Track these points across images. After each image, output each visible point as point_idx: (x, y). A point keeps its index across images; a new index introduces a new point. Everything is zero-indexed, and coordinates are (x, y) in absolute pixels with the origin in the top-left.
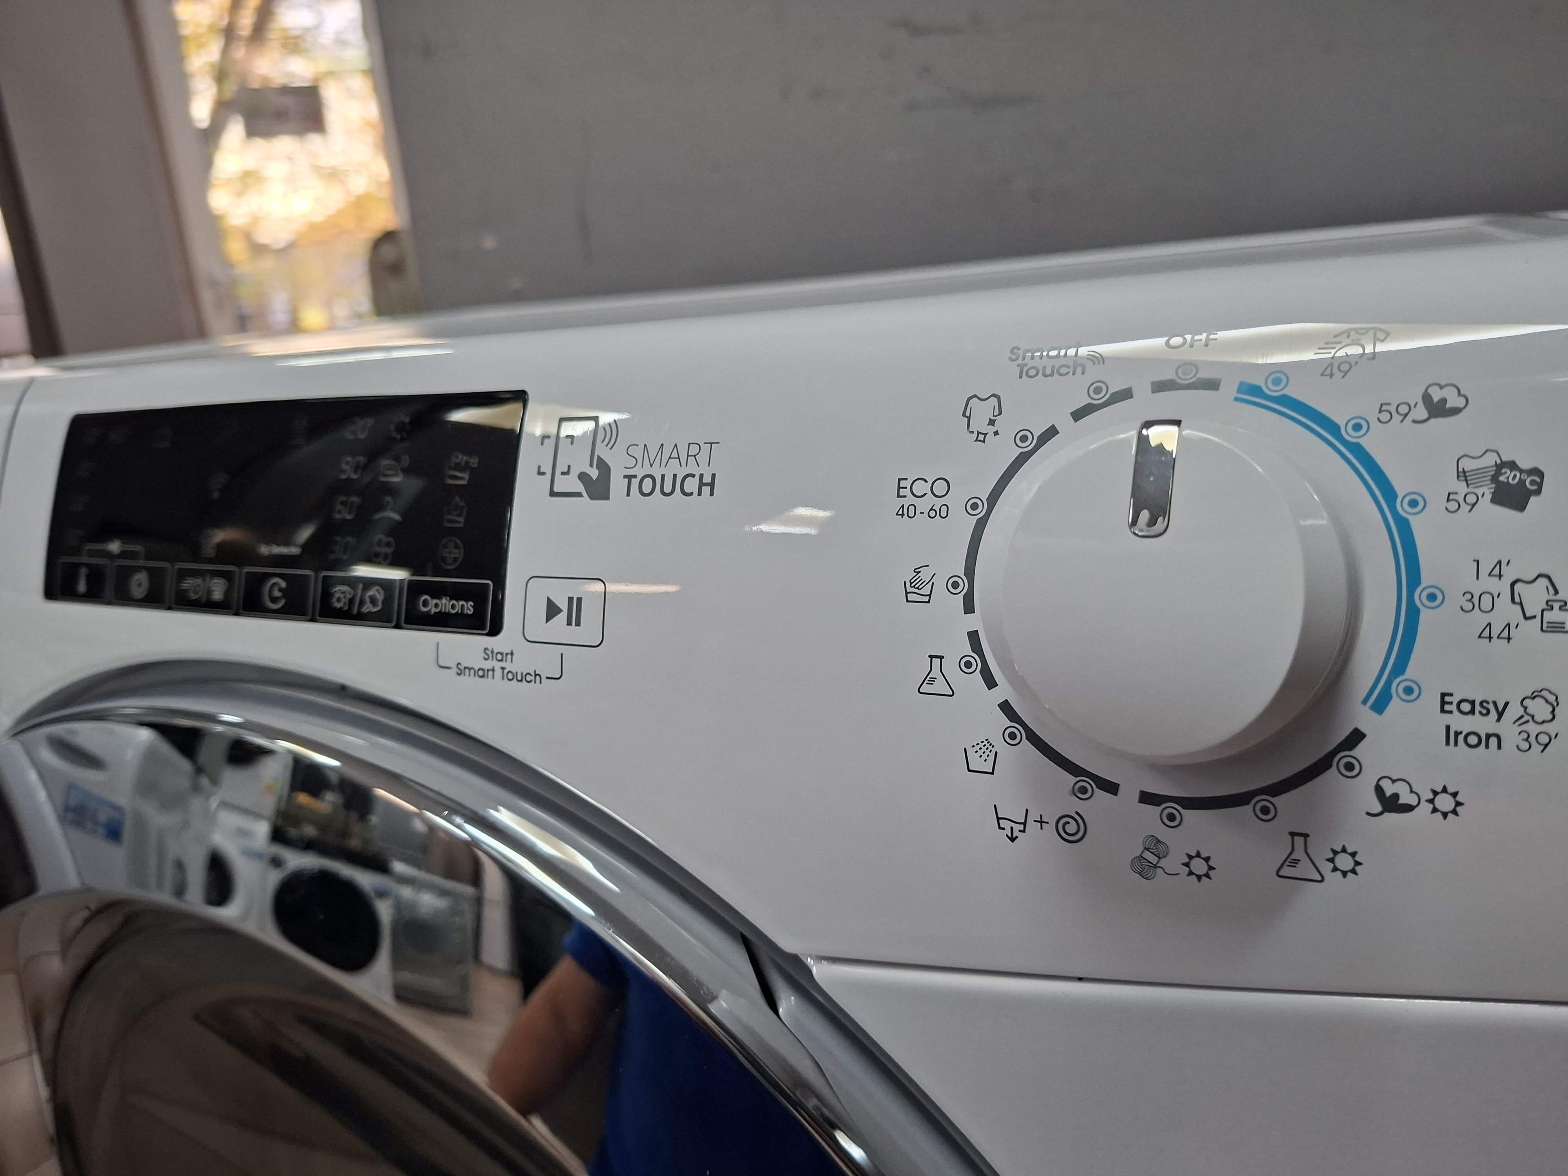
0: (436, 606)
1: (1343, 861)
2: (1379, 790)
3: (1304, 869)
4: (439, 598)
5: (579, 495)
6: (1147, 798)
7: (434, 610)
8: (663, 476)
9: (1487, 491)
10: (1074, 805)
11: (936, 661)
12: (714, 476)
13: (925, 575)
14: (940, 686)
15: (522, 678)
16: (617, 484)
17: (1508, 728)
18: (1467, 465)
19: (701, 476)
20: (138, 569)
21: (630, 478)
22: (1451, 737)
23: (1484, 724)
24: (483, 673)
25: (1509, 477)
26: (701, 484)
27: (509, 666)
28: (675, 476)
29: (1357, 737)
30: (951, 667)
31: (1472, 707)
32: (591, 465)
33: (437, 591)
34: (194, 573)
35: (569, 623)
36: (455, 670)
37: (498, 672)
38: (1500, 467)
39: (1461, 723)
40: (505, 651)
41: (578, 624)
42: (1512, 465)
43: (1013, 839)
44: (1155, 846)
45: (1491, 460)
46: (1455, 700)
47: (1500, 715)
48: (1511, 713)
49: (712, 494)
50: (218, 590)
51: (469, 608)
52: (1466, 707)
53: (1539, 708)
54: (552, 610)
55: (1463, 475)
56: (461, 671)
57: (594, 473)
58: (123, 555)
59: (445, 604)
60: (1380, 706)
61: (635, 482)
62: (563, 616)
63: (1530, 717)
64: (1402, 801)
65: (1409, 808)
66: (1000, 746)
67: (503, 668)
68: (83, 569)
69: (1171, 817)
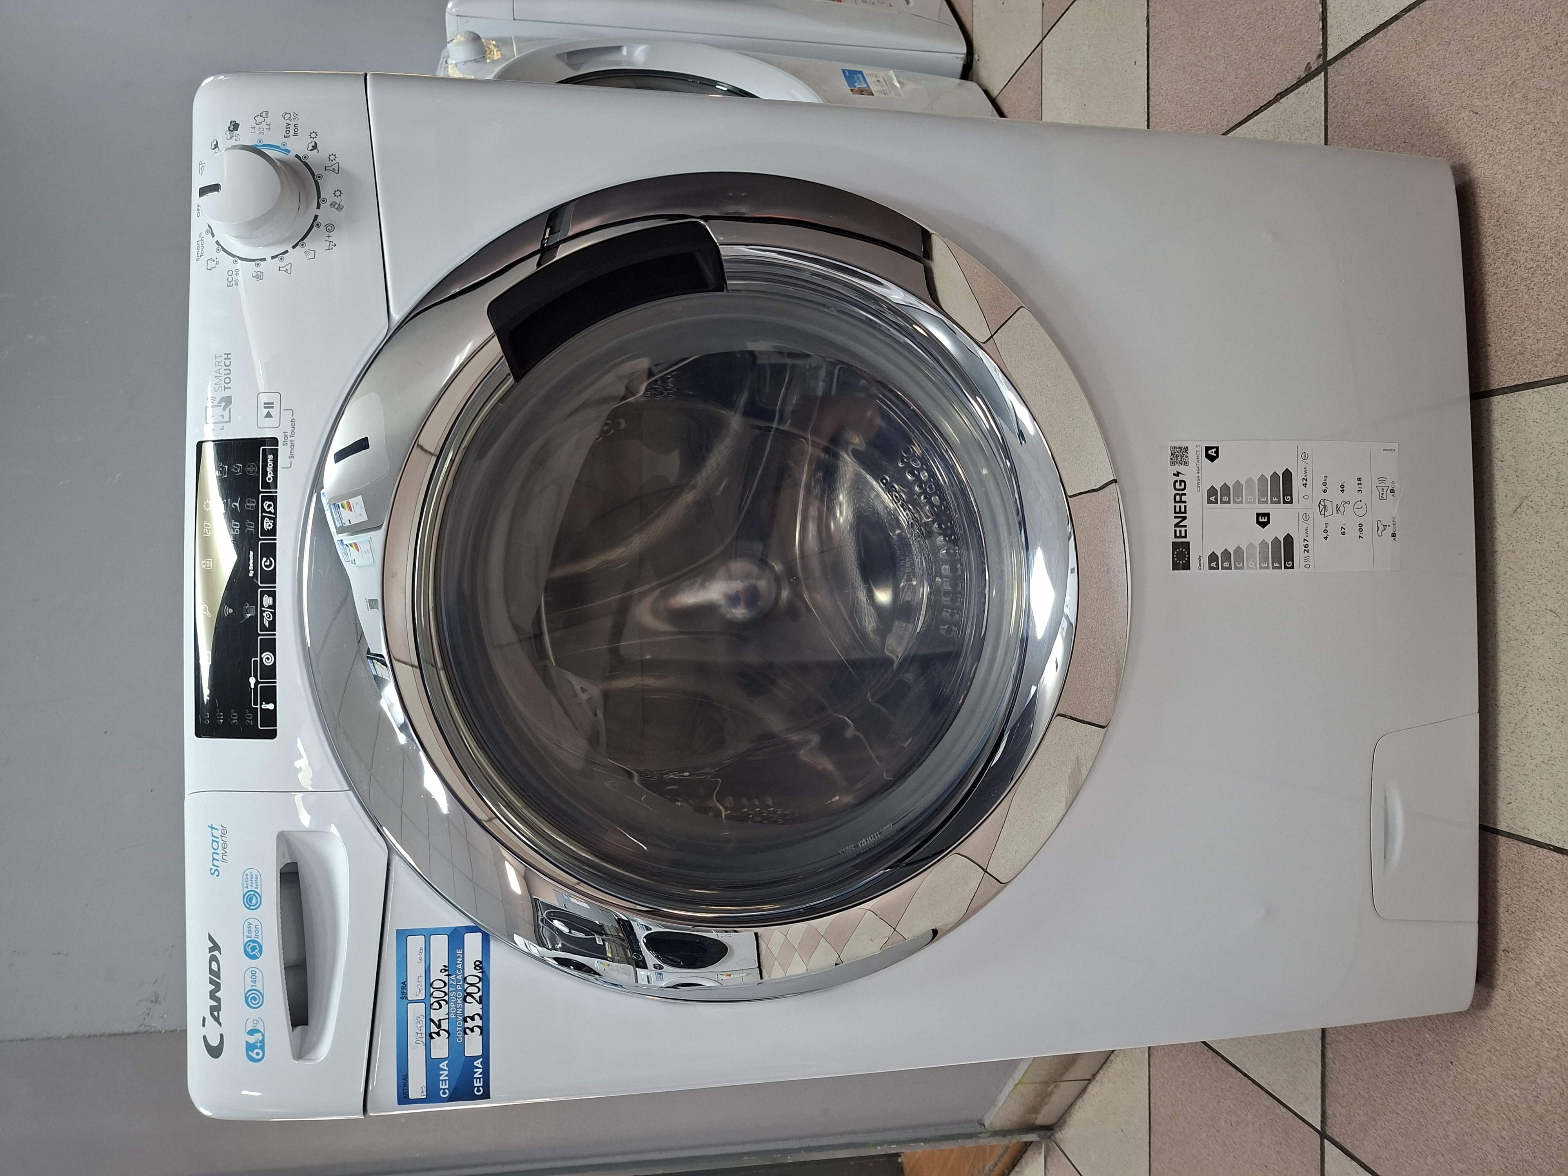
0: (270, 473)
1: (332, 158)
2: (311, 150)
3: (336, 167)
4: (267, 472)
5: (230, 409)
6: (318, 207)
7: (272, 475)
8: (225, 374)
9: (235, 132)
10: (322, 227)
11: (281, 269)
12: (225, 354)
13: (255, 274)
14: (288, 267)
15: (293, 427)
16: (227, 393)
17: (293, 123)
18: (229, 137)
19: (225, 359)
20: (261, 659)
21: (225, 388)
22: (296, 134)
23: (292, 128)
24: (292, 445)
25: (231, 128)
26: (227, 358)
27: (289, 434)
28: (225, 370)
29: (297, 156)
30: (282, 264)
31: (288, 131)
32: (221, 406)
33: (265, 473)
34: (262, 617)
35: (273, 407)
36: (292, 459)
37: (292, 438)
38: (229, 130)
39: (292, 132)
40: (284, 436)
41: (273, 403)
42: (229, 128)
43: (335, 245)
44: (333, 205)
45: (228, 132)
46: (286, 134)
47: (289, 124)
48: (288, 122)
49: (230, 354)
50: (268, 601)
51: (270, 457)
52: (288, 132)
53: (287, 116)
54: (269, 415)
55: (231, 138)
56: (292, 457)
57: (223, 404)
59: (269, 469)
60: (289, 151)
61: (227, 386)
62: (270, 410)
63: (290, 119)
64: (314, 145)
65: (316, 143)
66: (306, 248)
67: (290, 436)
68: (263, 707)
69: (324, 201)
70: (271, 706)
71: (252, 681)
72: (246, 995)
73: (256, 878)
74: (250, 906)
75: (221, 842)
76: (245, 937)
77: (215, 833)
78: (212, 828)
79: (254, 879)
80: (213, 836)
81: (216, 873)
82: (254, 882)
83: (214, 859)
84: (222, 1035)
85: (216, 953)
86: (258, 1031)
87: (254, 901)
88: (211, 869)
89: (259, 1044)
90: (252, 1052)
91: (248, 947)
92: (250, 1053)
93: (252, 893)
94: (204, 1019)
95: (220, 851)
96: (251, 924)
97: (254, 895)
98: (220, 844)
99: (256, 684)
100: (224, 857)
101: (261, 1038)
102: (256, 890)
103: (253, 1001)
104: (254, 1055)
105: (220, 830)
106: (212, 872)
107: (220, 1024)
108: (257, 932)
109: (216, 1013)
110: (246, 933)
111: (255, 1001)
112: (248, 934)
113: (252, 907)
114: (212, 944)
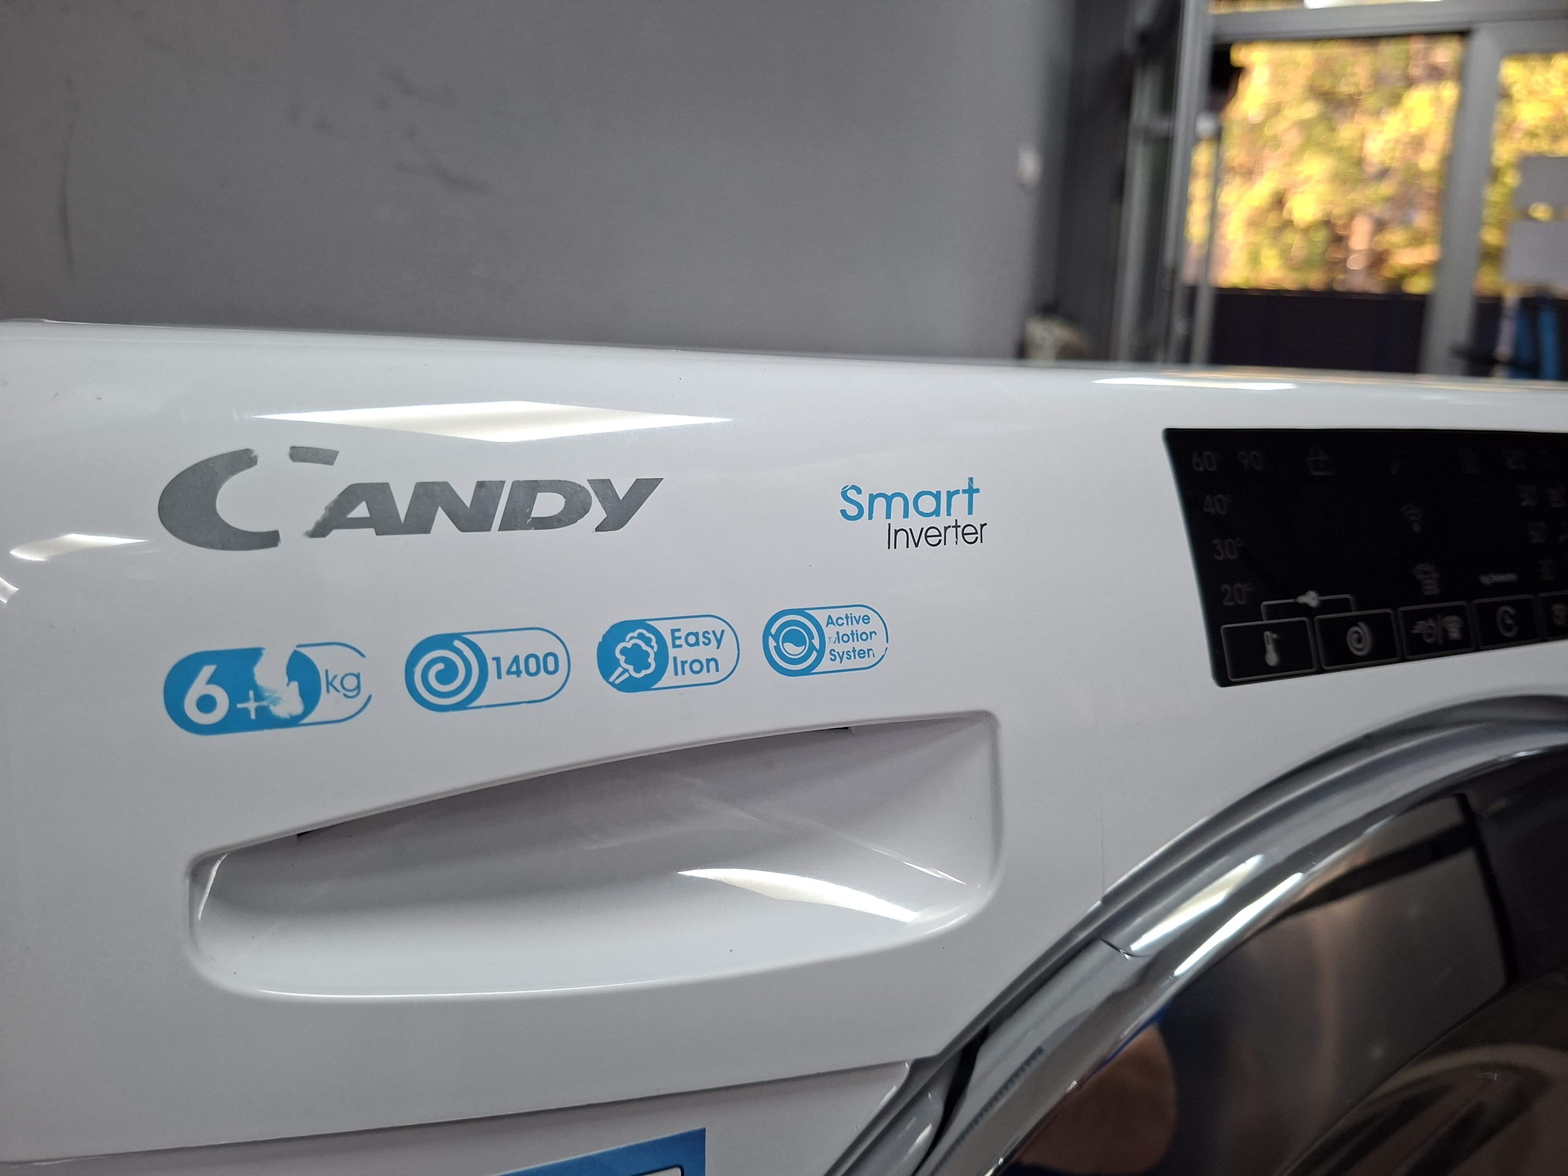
20: (1354, 621)
34: (1424, 615)
50: (1454, 628)
58: (1325, 607)
68: (1267, 633)
70: (1272, 658)
71: (1311, 599)
72: (459, 636)
73: (862, 654)
74: (776, 638)
75: (941, 522)
76: (675, 624)
77: (960, 501)
78: (971, 491)
79: (860, 645)
80: (950, 495)
81: (852, 511)
82: (849, 647)
83: (889, 499)
84: (270, 539)
85: (597, 513)
86: (310, 698)
87: (791, 649)
88: (859, 491)
89: (251, 706)
90: (211, 681)
91: (641, 636)
92: (208, 671)
93: (816, 642)
94: (326, 457)
95: (916, 523)
96: (719, 642)
97: (812, 648)
98: (933, 521)
99: (1305, 609)
100: (902, 536)
101: (280, 711)
102: (827, 655)
103: (440, 666)
104: (200, 686)
105: (969, 520)
106: (851, 494)
107: (320, 531)
108: (697, 667)
109: (361, 511)
110: (686, 627)
111: (442, 678)
112: (682, 634)
113: (772, 643)
114: (622, 489)
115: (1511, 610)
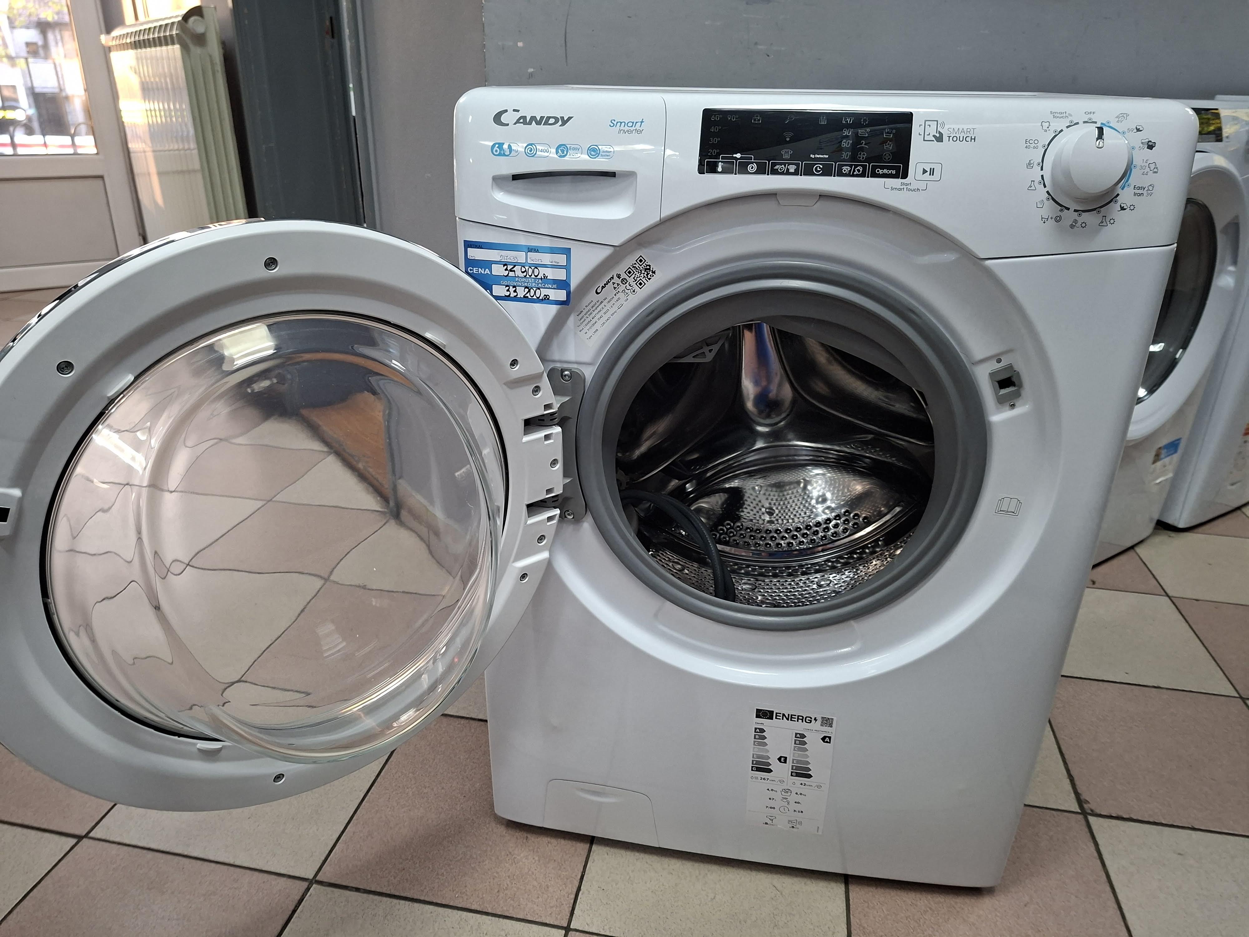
0: (882, 172)
1: (1112, 221)
2: (1121, 206)
3: (1104, 224)
4: (884, 170)
5: (933, 141)
6: (1075, 211)
7: (881, 173)
8: (960, 137)
9: (1146, 146)
10: (1060, 213)
11: (1033, 182)
12: (975, 137)
13: (1032, 162)
14: (1033, 188)
15: (914, 190)
16: (945, 138)
17: (1145, 192)
18: (1143, 141)
19: (971, 137)
20: (752, 163)
21: (949, 137)
22: (1135, 194)
23: (1140, 191)
24: (900, 189)
25: (1150, 144)
26: (971, 139)
27: (909, 187)
28: (963, 137)
29: (1118, 195)
30: (1036, 183)
31: (1139, 188)
32: (937, 133)
33: (882, 168)
34: (781, 164)
35: (930, 174)
36: (890, 188)
37: (905, 189)
38: (1149, 141)
39: (1137, 191)
40: (908, 183)
41: (933, 175)
42: (1151, 141)
43: (1044, 223)
44: (1076, 221)
45: (1147, 140)
46: (1136, 187)
47: (1144, 189)
48: (1146, 189)
49: (975, 141)
50: (792, 169)
51: (894, 172)
53: (1151, 188)
54: (925, 171)
55: (1142, 143)
56: (892, 189)
57: (938, 135)
58: (743, 158)
59: (885, 171)
60: (1123, 189)
61: (951, 138)
62: (929, 172)
63: (1148, 190)
64: (1124, 208)
65: (1125, 209)
66: (1045, 201)
67: (907, 188)
68: (720, 163)
69: (1080, 215)
70: (721, 169)
71: (738, 156)
72: (533, 144)
73: (608, 156)
74: (590, 150)
75: (632, 129)
76: (570, 146)
77: (639, 124)
78: (642, 122)
79: (608, 154)
80: (636, 123)
81: (612, 125)
82: (605, 154)
83: (621, 123)
84: (508, 125)
85: (560, 123)
86: (510, 152)
87: (593, 153)
88: (615, 121)
89: (502, 152)
90: (497, 147)
91: (564, 148)
92: (497, 146)
93: (598, 152)
94: (518, 111)
95: (626, 128)
96: (578, 150)
97: (597, 153)
98: (630, 128)
99: (736, 159)
100: (622, 131)
101: (506, 154)
102: (600, 155)
103: (530, 149)
104: (496, 148)
105: (640, 129)
106: (613, 122)
107: (515, 124)
108: (573, 154)
109: (521, 121)
110: (573, 146)
111: (531, 151)
113: (589, 151)
114: (565, 119)
115: (821, 166)
